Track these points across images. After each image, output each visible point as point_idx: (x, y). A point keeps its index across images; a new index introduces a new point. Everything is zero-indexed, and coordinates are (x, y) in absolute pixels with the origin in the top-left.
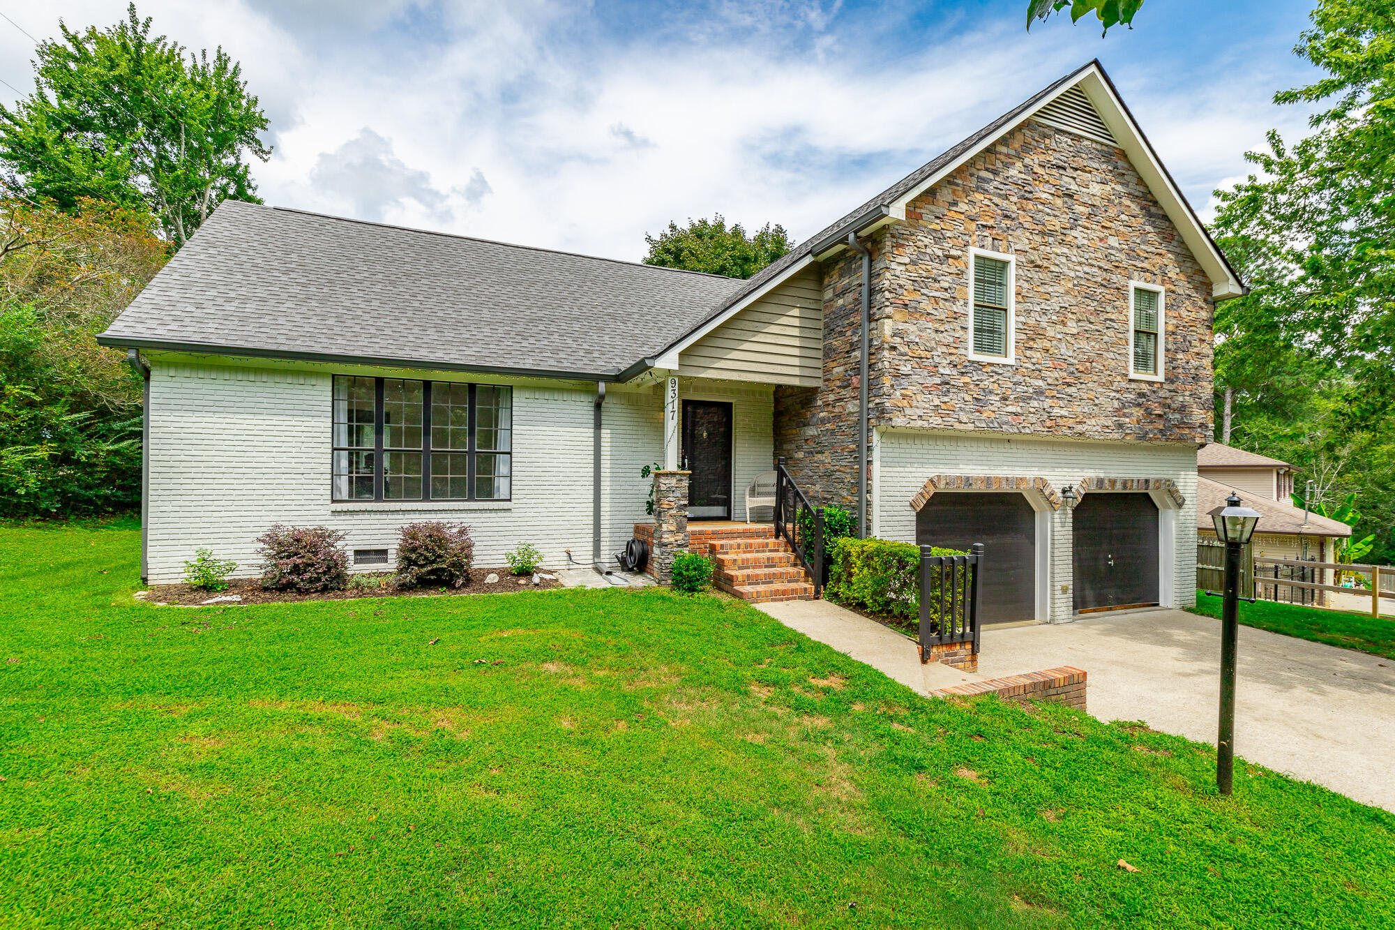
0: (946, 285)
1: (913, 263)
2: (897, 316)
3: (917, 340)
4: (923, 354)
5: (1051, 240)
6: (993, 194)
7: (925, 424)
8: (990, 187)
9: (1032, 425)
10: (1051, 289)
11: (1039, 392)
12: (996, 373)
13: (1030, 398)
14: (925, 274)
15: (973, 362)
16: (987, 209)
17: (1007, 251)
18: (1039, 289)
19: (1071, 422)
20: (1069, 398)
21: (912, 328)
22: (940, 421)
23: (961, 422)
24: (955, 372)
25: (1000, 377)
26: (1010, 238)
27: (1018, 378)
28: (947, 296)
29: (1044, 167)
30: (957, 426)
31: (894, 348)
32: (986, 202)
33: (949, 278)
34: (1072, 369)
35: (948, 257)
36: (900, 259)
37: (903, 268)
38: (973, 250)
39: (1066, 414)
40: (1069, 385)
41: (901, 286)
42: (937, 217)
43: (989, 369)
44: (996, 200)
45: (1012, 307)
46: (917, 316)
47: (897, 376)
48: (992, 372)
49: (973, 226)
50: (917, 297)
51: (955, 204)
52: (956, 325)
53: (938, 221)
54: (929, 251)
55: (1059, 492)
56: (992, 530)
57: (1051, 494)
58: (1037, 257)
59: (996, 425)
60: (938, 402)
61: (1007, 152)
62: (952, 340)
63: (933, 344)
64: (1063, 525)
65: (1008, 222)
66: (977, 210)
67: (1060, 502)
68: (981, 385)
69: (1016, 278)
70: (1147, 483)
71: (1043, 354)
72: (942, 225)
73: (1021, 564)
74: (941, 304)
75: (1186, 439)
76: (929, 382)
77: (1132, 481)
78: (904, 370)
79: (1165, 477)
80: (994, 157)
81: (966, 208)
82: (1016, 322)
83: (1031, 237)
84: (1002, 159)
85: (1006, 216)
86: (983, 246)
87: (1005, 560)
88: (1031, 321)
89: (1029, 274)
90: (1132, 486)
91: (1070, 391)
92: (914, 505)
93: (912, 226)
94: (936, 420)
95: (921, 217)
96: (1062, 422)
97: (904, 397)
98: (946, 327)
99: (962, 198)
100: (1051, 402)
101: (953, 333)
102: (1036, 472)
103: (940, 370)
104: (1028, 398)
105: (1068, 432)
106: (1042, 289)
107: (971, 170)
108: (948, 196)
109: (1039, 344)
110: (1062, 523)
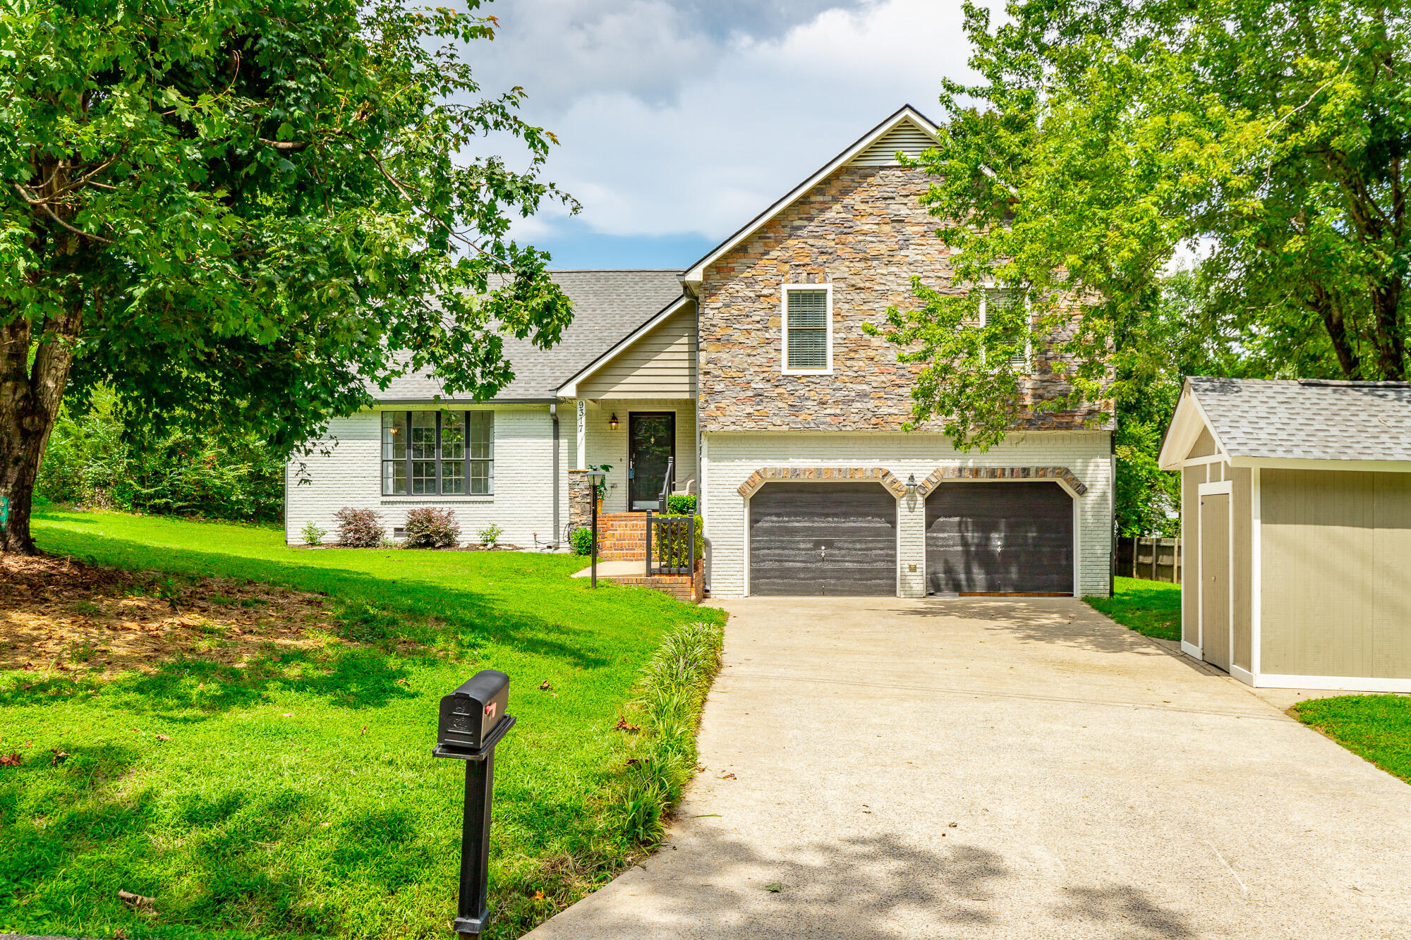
0: (758, 318)
1: (727, 306)
2: (711, 349)
3: (729, 364)
4: (734, 375)
5: (875, 263)
6: (808, 237)
7: (739, 428)
8: (804, 232)
9: (855, 423)
10: (876, 305)
11: (863, 395)
12: (813, 382)
13: (853, 401)
14: (736, 313)
15: (788, 376)
16: (801, 251)
17: (825, 280)
18: (862, 307)
19: (902, 418)
21: (725, 356)
22: (753, 424)
23: (774, 425)
24: (768, 385)
25: (817, 386)
26: (827, 270)
27: (838, 384)
28: (759, 326)
29: (867, 202)
30: (771, 428)
31: (707, 373)
32: (800, 245)
33: (762, 313)
34: (901, 372)
35: (759, 296)
36: (713, 305)
37: (716, 311)
38: (785, 287)
39: (897, 411)
40: (901, 385)
41: (714, 326)
42: (749, 267)
43: (804, 380)
44: (811, 241)
45: (830, 326)
46: (730, 346)
47: (712, 393)
48: (809, 382)
49: (787, 267)
50: (730, 331)
51: (767, 253)
52: (770, 348)
53: (749, 270)
54: (740, 294)
55: (905, 481)
56: (846, 515)
57: (894, 482)
58: (859, 281)
59: (812, 425)
60: (751, 411)
61: (820, 198)
62: (765, 360)
63: (745, 365)
64: (912, 509)
65: (825, 257)
66: (791, 253)
67: (904, 489)
68: (797, 394)
69: (835, 302)
70: (1026, 471)
71: (867, 362)
72: (754, 272)
73: (881, 545)
74: (753, 334)
75: (1068, 426)
76: (742, 395)
77: (1004, 470)
78: (718, 388)
79: (1056, 465)
80: (808, 207)
81: (779, 253)
82: (835, 338)
83: (852, 265)
84: (817, 206)
85: (822, 253)
86: (797, 282)
87: (860, 542)
88: (853, 336)
89: (849, 297)
90: (1004, 475)
91: (901, 391)
92: (741, 492)
93: (724, 278)
94: (750, 425)
95: (733, 269)
96: (890, 419)
97: (718, 409)
98: (758, 351)
99: (774, 247)
100: (877, 402)
101: (766, 355)
102: (876, 463)
103: (753, 385)
104: (849, 401)
105: (899, 427)
106: (865, 307)
107: (784, 223)
108: (758, 247)
109: (862, 354)
110: (910, 508)
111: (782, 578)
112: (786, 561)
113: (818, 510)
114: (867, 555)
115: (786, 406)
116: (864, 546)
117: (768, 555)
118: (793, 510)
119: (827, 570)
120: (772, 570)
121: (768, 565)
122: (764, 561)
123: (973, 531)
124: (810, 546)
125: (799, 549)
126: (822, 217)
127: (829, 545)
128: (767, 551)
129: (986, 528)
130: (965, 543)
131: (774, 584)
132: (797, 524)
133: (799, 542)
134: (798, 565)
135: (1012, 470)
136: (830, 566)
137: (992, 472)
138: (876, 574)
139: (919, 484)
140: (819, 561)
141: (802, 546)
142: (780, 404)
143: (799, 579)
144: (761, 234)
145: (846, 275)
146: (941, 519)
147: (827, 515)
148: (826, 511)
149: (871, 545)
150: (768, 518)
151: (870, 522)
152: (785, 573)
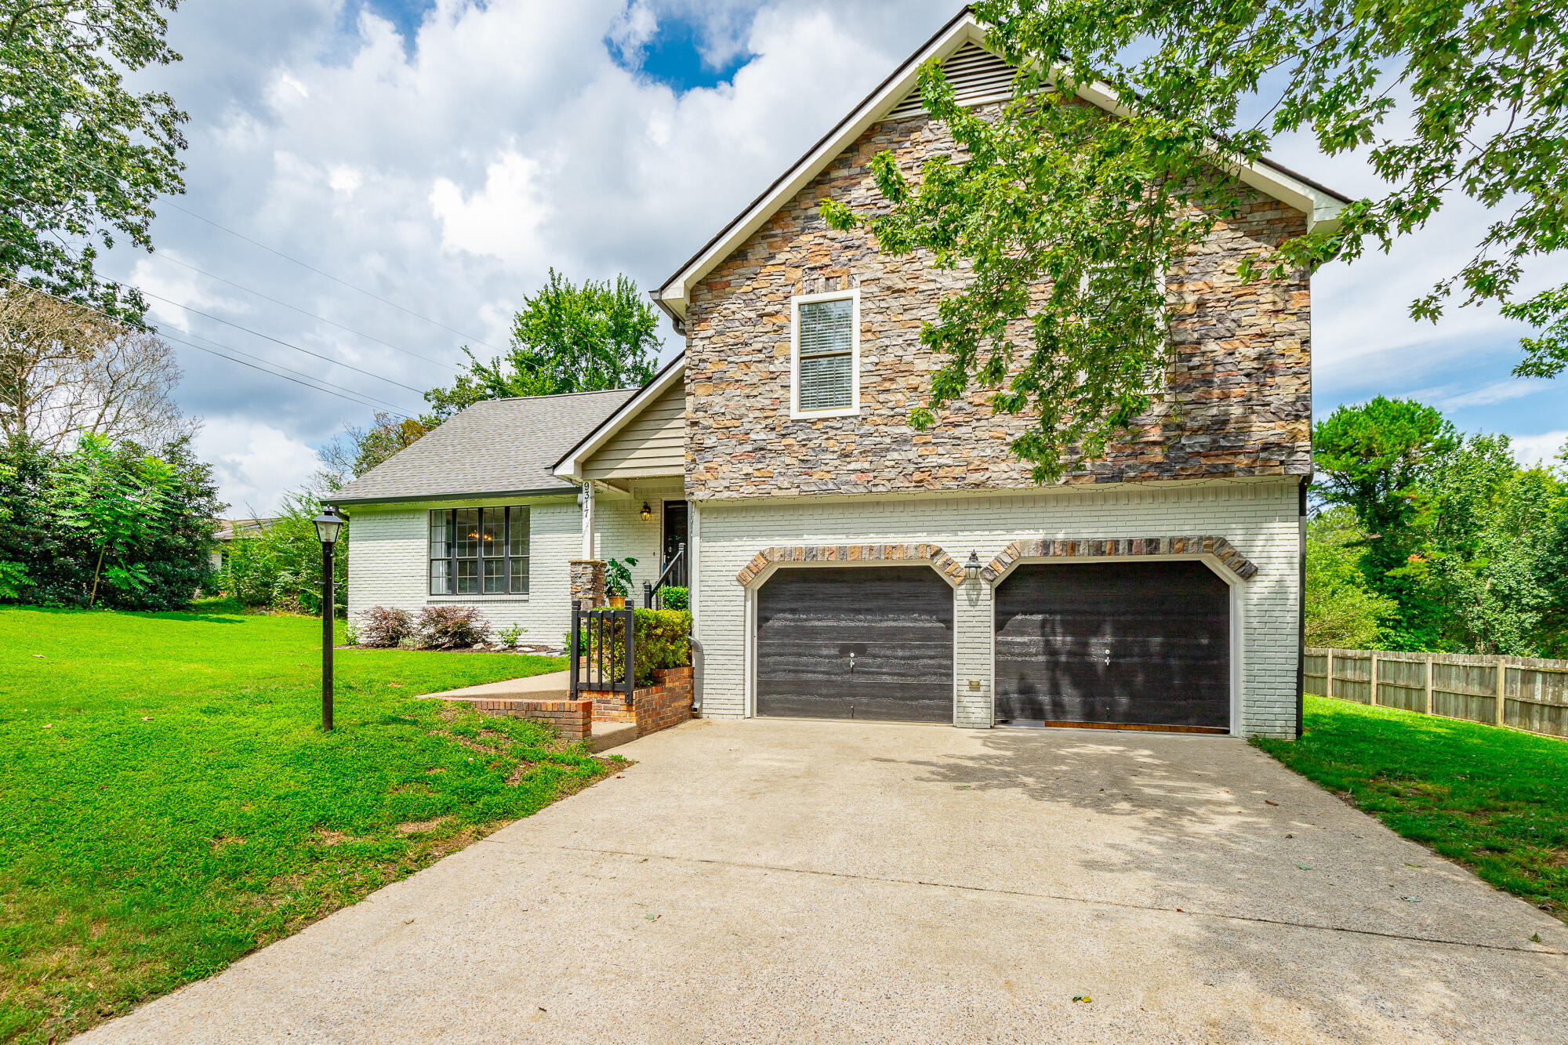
0: (759, 346)
1: (720, 333)
2: (700, 391)
3: (723, 410)
4: (728, 424)
6: (828, 229)
7: (734, 495)
8: (823, 222)
9: (890, 479)
10: (923, 313)
11: (900, 440)
12: (831, 427)
13: (888, 450)
14: (732, 341)
15: (798, 421)
16: (818, 248)
17: (850, 284)
18: (901, 317)
19: (958, 472)
20: (955, 442)
21: (718, 399)
22: (753, 489)
23: (780, 488)
24: (773, 435)
25: (838, 432)
26: (853, 271)
27: (867, 429)
28: (761, 356)
29: (911, 168)
30: (775, 492)
32: (817, 241)
33: (765, 338)
34: (958, 404)
35: (761, 316)
37: (706, 342)
38: (796, 300)
39: (950, 462)
40: (956, 425)
41: (704, 361)
42: (748, 279)
43: (820, 425)
45: (856, 348)
46: (724, 386)
48: (827, 427)
49: (799, 272)
50: (723, 366)
51: (772, 257)
52: (775, 386)
53: (749, 282)
54: (737, 316)
55: (963, 562)
56: (883, 611)
57: (947, 564)
58: (897, 280)
59: (831, 486)
60: (750, 470)
61: (845, 172)
62: (768, 402)
63: (743, 410)
64: (973, 603)
65: (849, 254)
66: (804, 253)
67: (963, 574)
68: (810, 444)
69: (864, 313)
70: (1152, 544)
71: (908, 395)
72: (755, 284)
73: (932, 653)
74: (753, 368)
75: (1227, 472)
76: (740, 450)
77: (1116, 542)
78: (708, 443)
79: (1203, 533)
80: (827, 186)
81: (788, 256)
82: (863, 364)
83: (888, 259)
84: (839, 183)
85: (847, 247)
86: (812, 291)
87: (903, 647)
88: (888, 359)
89: (883, 304)
90: (1117, 550)
91: (957, 432)
92: (741, 580)
93: (717, 297)
94: (748, 489)
95: (728, 284)
96: (941, 473)
97: (708, 470)
98: (760, 390)
99: (781, 247)
100: (922, 450)
101: (770, 395)
102: (922, 538)
103: (753, 436)
104: (882, 450)
105: (953, 484)
106: (907, 316)
107: (795, 214)
108: (761, 250)
109: (901, 383)
110: (970, 600)
111: (799, 694)
112: (803, 672)
113: (845, 605)
114: (912, 666)
115: (797, 463)
116: (907, 653)
117: (780, 663)
118: (812, 604)
119: (857, 685)
120: (785, 683)
121: (781, 677)
122: (775, 671)
123: (1064, 634)
124: (833, 652)
125: (821, 656)
126: (847, 198)
127: (861, 650)
128: (779, 658)
129: (1083, 628)
130: (1051, 651)
131: (788, 701)
132: (817, 623)
133: (820, 646)
134: (820, 677)
135: (1131, 542)
136: (862, 680)
137: (1098, 548)
138: (925, 692)
139: (984, 565)
140: (847, 673)
141: (825, 652)
142: (788, 460)
143: (821, 695)
144: (763, 232)
145: (879, 275)
146: (1019, 617)
147: (858, 611)
148: (856, 606)
149: (917, 652)
150: (781, 615)
151: (916, 620)
152: (802, 688)
